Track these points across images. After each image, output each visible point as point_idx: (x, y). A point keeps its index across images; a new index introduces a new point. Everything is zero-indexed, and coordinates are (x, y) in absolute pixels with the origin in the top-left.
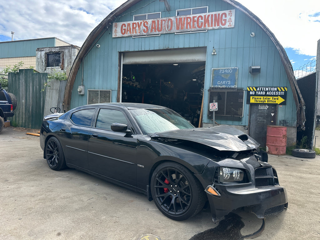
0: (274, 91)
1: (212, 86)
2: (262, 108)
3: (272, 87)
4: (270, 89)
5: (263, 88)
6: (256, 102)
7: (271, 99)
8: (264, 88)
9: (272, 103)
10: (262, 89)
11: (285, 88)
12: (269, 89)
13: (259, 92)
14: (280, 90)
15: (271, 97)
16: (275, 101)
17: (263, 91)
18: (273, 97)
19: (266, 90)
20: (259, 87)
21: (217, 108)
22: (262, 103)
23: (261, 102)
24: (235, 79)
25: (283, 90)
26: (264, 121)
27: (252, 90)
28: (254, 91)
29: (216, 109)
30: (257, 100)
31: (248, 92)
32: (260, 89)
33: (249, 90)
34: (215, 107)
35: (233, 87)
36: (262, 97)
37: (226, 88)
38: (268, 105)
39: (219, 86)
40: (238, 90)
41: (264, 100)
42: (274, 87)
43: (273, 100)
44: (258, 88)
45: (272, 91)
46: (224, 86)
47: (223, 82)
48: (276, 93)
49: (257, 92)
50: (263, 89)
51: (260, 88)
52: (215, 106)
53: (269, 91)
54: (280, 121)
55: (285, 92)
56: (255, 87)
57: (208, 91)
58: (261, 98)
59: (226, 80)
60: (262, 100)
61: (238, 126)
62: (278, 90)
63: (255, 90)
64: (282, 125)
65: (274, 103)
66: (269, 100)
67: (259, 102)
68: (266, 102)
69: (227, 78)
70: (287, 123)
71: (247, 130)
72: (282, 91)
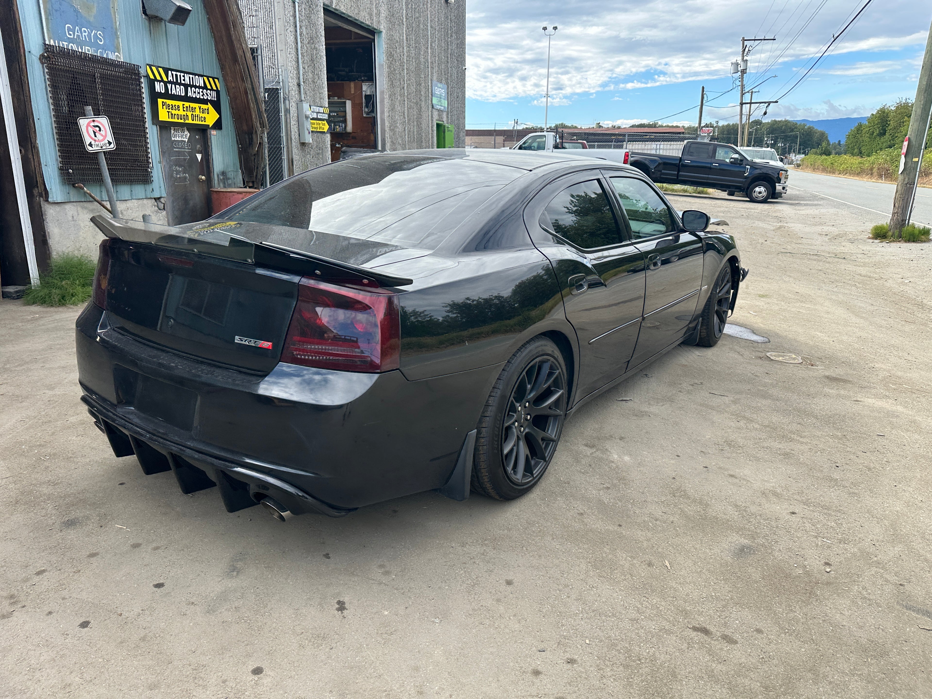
0: (199, 87)
1: (52, 43)
2: (178, 139)
3: (195, 75)
4: (192, 78)
5: (178, 74)
6: (170, 120)
7: (197, 112)
8: (182, 74)
9: (200, 123)
10: (176, 75)
11: (216, 80)
12: (190, 77)
13: (173, 86)
14: (209, 87)
15: (196, 105)
16: (205, 118)
17: (180, 84)
18: (200, 105)
19: (184, 80)
20: (172, 70)
21: (110, 137)
22: (182, 121)
23: (180, 121)
24: (112, 28)
25: (215, 88)
26: (185, 178)
27: (159, 78)
28: (162, 81)
29: (110, 143)
30: (174, 112)
31: (151, 83)
32: (172, 74)
33: (152, 77)
34: (105, 136)
35: (112, 56)
36: (180, 103)
37: (94, 59)
38: (188, 130)
39: (75, 48)
40: (126, 72)
41: (184, 113)
42: (199, 75)
43: (201, 115)
44: (170, 72)
45: (196, 87)
46: (88, 50)
47: (81, 30)
48: (202, 92)
49: (169, 86)
50: (180, 76)
51: (174, 73)
52: (103, 132)
53: (192, 86)
54: (218, 176)
55: (218, 92)
56: (164, 69)
57: (43, 63)
58: (179, 107)
59: (90, 26)
60: (181, 112)
61: (145, 201)
62: (205, 87)
63: (165, 79)
64: (222, 185)
65: (203, 123)
66: (194, 113)
67: (176, 120)
68: (190, 121)
69: (92, 19)
70: (229, 179)
71: (164, 213)
72: (212, 89)
